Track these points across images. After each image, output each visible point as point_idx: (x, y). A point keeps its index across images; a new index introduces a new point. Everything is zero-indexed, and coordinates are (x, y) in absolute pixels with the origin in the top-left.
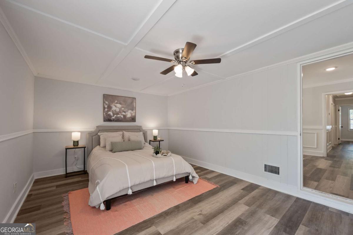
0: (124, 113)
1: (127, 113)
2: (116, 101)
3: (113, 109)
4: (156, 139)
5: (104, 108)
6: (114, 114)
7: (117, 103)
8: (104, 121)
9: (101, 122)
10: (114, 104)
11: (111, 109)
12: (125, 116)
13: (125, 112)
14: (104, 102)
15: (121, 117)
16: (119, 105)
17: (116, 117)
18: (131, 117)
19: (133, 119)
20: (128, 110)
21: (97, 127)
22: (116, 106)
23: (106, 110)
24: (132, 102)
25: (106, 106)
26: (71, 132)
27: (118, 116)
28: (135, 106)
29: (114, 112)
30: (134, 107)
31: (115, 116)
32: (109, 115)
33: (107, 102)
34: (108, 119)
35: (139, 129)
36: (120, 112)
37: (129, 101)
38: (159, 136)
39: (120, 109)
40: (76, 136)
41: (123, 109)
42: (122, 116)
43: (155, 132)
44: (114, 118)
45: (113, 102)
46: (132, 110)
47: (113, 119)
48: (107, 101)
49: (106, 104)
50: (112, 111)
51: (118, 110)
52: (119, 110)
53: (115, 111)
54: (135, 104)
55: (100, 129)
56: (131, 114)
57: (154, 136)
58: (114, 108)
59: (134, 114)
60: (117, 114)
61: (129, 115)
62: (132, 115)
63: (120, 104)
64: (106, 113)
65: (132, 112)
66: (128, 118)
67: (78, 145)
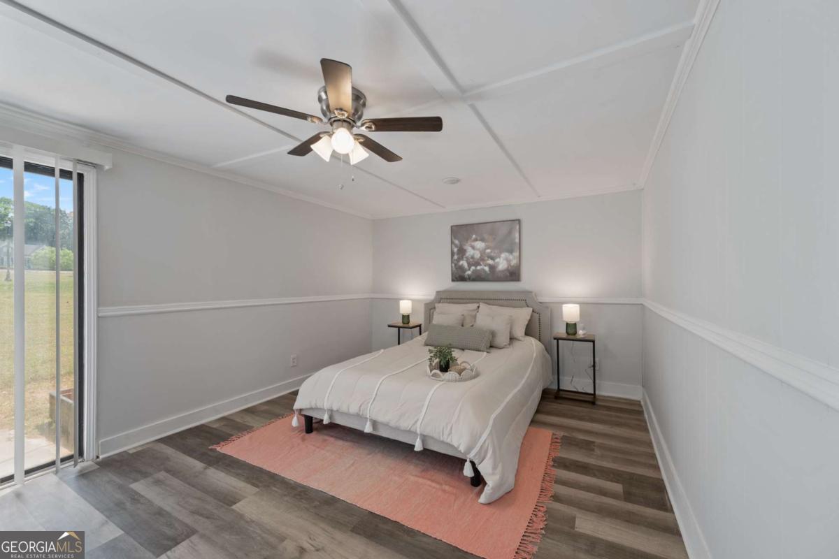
0: (490, 262)
1: (497, 260)
2: (474, 236)
3: (468, 254)
4: (574, 334)
5: (453, 254)
6: (470, 266)
7: (476, 240)
8: (453, 280)
9: (447, 284)
10: (469, 243)
11: (465, 254)
12: (492, 268)
13: (493, 259)
14: (452, 243)
15: (483, 270)
16: (480, 245)
17: (473, 272)
18: (507, 270)
19: (514, 274)
20: (501, 252)
21: (438, 292)
22: (473, 248)
23: (456, 257)
24: (510, 232)
25: (456, 250)
26: (397, 300)
27: (479, 268)
28: (517, 240)
29: (471, 260)
30: (515, 243)
31: (473, 268)
32: (461, 268)
33: (457, 242)
34: (459, 277)
35: (524, 299)
36: (482, 259)
37: (504, 230)
38: (582, 325)
39: (483, 252)
41: (488, 251)
42: (487, 269)
43: (571, 312)
44: (469, 272)
45: (467, 239)
46: (511, 252)
47: (468, 275)
48: (458, 240)
49: (456, 246)
50: (467, 258)
51: (477, 255)
52: (481, 255)
53: (473, 257)
54: (517, 235)
55: (444, 297)
56: (508, 261)
57: (567, 324)
58: (470, 252)
59: (514, 262)
60: (477, 264)
61: (502, 264)
62: (509, 265)
63: (483, 240)
64: (455, 265)
65: (511, 257)
66: (503, 271)
67: (408, 323)
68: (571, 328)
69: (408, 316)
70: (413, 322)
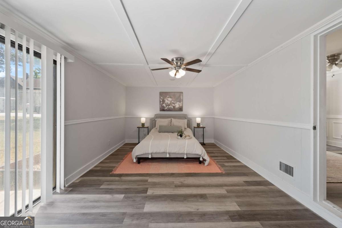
0: (173, 105)
1: (176, 104)
2: (168, 96)
3: (166, 102)
4: (199, 126)
5: (160, 102)
6: (166, 106)
7: (169, 97)
8: (160, 111)
9: (158, 112)
10: (166, 98)
11: (164, 102)
12: (174, 107)
13: (174, 104)
14: (160, 98)
15: (171, 107)
16: (170, 99)
17: (168, 108)
18: (179, 108)
19: (181, 109)
20: (177, 102)
21: (155, 115)
22: (168, 100)
23: (161, 103)
24: (180, 96)
25: (161, 100)
26: (140, 118)
27: (169, 107)
28: (182, 99)
29: (167, 104)
30: (181, 99)
31: (167, 107)
32: (163, 106)
33: (162, 98)
34: (162, 109)
35: (185, 117)
36: (170, 104)
37: (178, 95)
38: (202, 124)
39: (171, 102)
40: (143, 120)
41: (173, 101)
42: (172, 107)
43: (198, 120)
44: (166, 108)
45: (166, 97)
46: (180, 102)
47: (166, 109)
48: (162, 97)
49: (162, 99)
50: (165, 103)
51: (169, 103)
52: (170, 103)
53: (167, 103)
54: (182, 97)
55: (157, 116)
56: (179, 105)
57: (197, 124)
58: (166, 101)
59: (181, 105)
60: (169, 105)
61: (177, 106)
62: (179, 106)
63: (171, 98)
64: (161, 105)
65: (180, 104)
66: (177, 108)
67: (144, 126)
68: (198, 125)
69: (144, 124)
70: (146, 126)
